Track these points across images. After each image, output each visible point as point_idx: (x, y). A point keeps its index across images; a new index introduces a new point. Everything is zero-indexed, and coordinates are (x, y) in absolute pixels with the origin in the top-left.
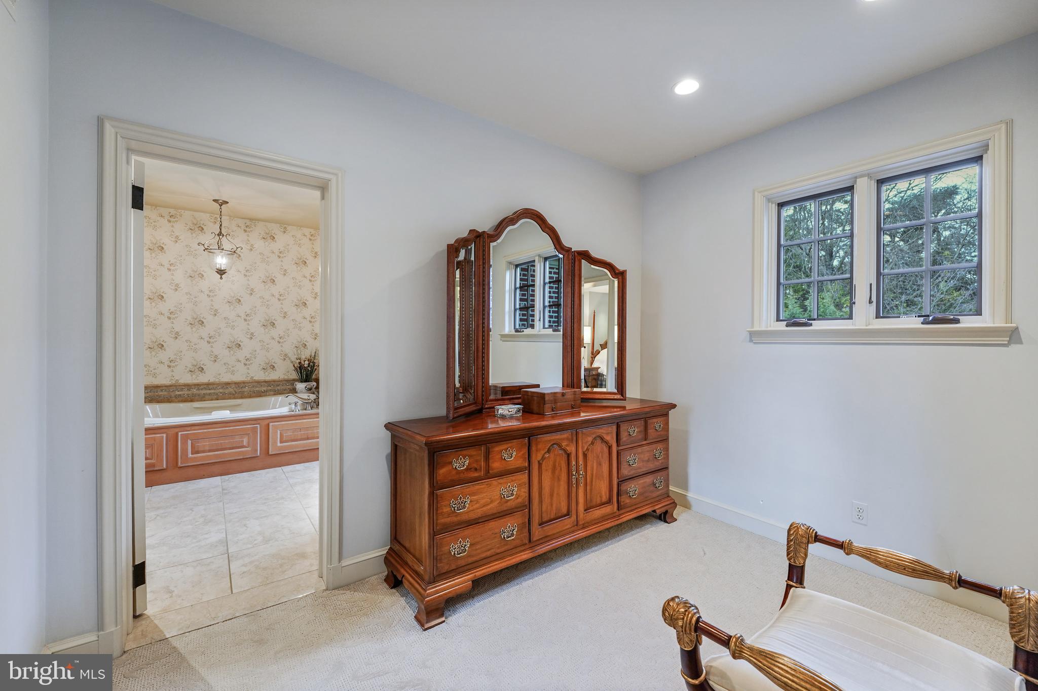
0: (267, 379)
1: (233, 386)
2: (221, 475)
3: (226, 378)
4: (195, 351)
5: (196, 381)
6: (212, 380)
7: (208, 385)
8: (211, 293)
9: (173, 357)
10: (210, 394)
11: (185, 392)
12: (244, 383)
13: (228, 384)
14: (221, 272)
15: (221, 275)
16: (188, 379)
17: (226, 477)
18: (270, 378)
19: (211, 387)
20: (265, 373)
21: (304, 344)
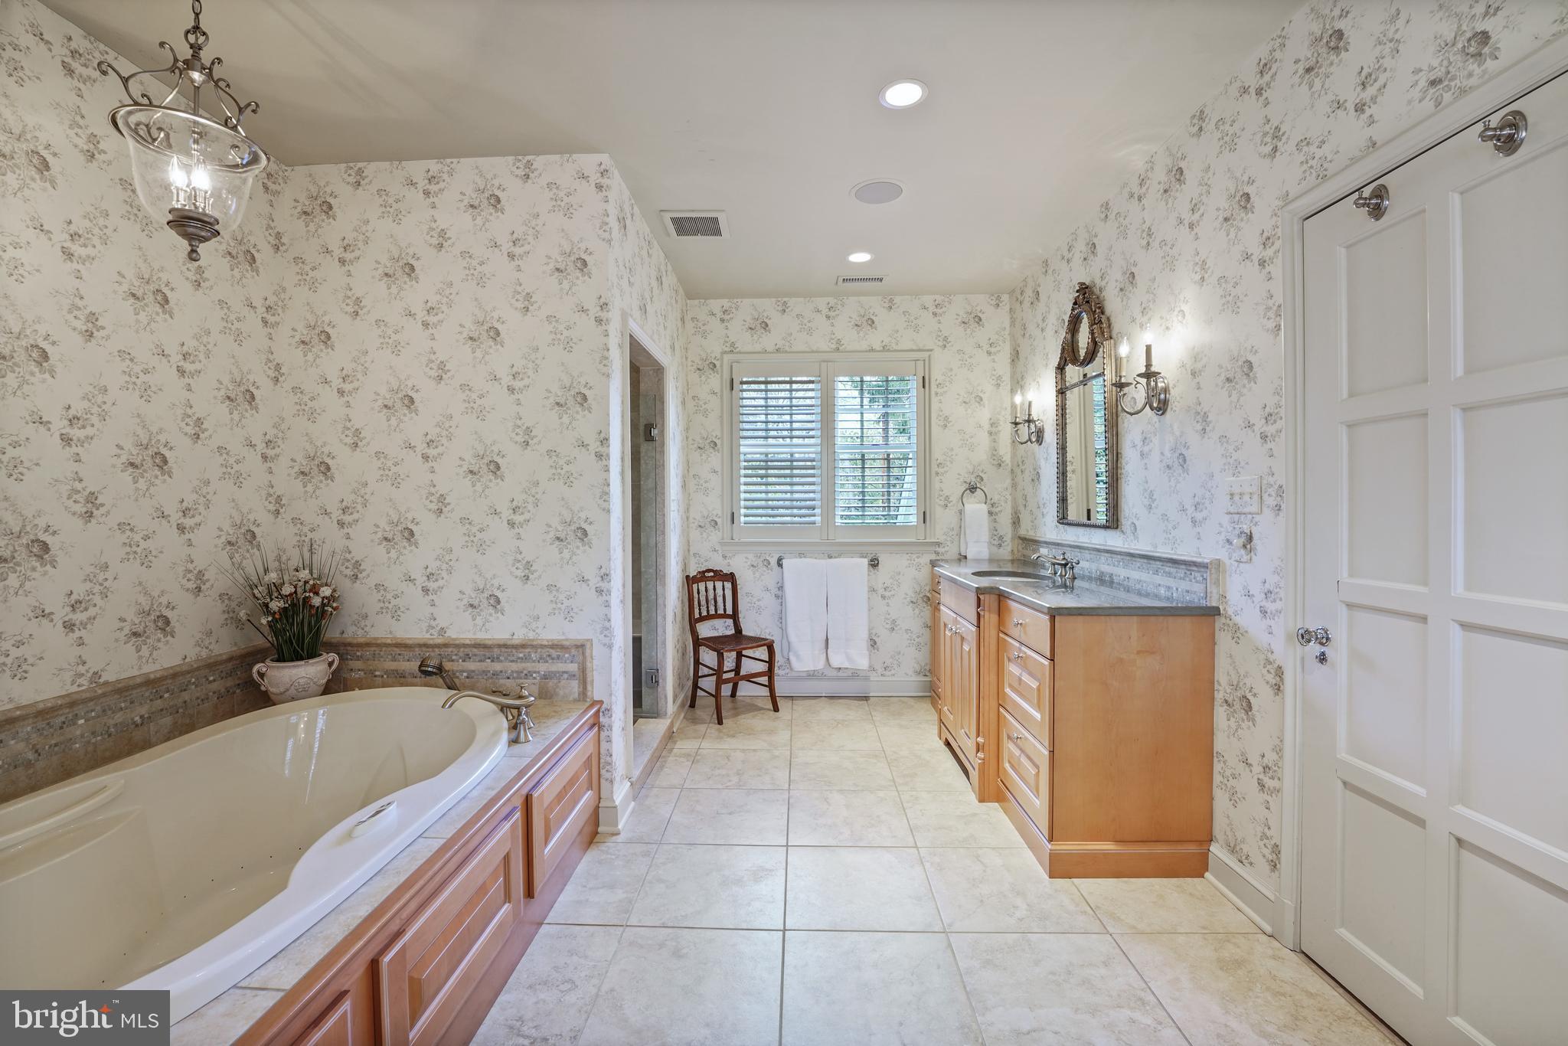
0: (151, 668)
18: (157, 667)
20: (138, 651)
21: (249, 530)
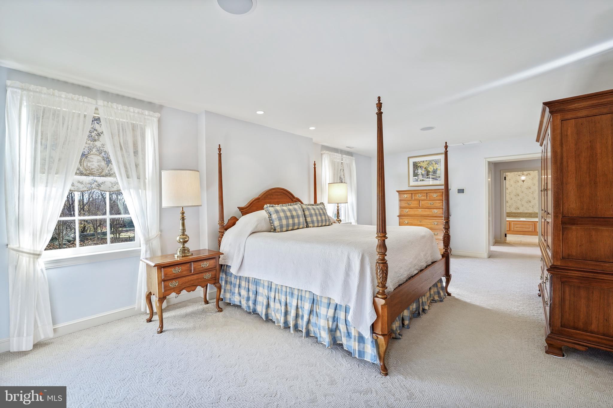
1: (528, 214)
2: (523, 235)
3: (526, 211)
4: (517, 203)
5: (517, 212)
6: (522, 212)
7: (520, 213)
8: (521, 186)
9: (510, 205)
10: (521, 216)
11: (514, 215)
12: (532, 213)
13: (527, 213)
14: (523, 181)
15: (523, 182)
16: (514, 211)
17: (524, 236)
19: (521, 214)
